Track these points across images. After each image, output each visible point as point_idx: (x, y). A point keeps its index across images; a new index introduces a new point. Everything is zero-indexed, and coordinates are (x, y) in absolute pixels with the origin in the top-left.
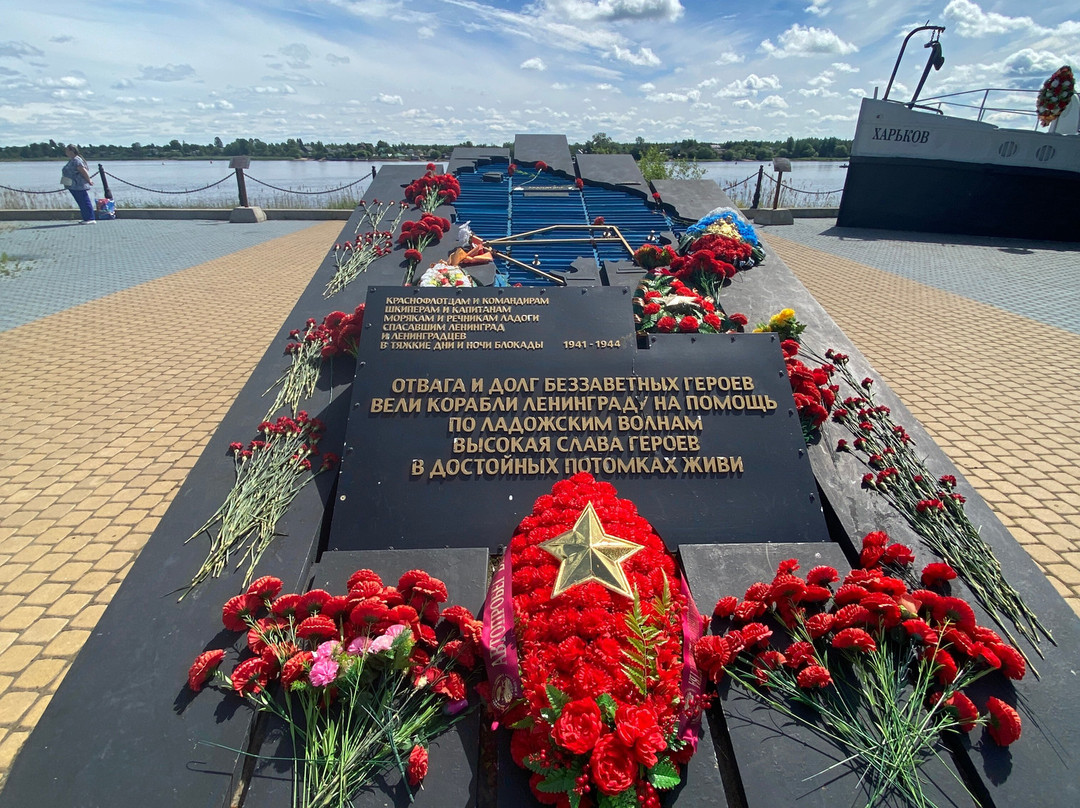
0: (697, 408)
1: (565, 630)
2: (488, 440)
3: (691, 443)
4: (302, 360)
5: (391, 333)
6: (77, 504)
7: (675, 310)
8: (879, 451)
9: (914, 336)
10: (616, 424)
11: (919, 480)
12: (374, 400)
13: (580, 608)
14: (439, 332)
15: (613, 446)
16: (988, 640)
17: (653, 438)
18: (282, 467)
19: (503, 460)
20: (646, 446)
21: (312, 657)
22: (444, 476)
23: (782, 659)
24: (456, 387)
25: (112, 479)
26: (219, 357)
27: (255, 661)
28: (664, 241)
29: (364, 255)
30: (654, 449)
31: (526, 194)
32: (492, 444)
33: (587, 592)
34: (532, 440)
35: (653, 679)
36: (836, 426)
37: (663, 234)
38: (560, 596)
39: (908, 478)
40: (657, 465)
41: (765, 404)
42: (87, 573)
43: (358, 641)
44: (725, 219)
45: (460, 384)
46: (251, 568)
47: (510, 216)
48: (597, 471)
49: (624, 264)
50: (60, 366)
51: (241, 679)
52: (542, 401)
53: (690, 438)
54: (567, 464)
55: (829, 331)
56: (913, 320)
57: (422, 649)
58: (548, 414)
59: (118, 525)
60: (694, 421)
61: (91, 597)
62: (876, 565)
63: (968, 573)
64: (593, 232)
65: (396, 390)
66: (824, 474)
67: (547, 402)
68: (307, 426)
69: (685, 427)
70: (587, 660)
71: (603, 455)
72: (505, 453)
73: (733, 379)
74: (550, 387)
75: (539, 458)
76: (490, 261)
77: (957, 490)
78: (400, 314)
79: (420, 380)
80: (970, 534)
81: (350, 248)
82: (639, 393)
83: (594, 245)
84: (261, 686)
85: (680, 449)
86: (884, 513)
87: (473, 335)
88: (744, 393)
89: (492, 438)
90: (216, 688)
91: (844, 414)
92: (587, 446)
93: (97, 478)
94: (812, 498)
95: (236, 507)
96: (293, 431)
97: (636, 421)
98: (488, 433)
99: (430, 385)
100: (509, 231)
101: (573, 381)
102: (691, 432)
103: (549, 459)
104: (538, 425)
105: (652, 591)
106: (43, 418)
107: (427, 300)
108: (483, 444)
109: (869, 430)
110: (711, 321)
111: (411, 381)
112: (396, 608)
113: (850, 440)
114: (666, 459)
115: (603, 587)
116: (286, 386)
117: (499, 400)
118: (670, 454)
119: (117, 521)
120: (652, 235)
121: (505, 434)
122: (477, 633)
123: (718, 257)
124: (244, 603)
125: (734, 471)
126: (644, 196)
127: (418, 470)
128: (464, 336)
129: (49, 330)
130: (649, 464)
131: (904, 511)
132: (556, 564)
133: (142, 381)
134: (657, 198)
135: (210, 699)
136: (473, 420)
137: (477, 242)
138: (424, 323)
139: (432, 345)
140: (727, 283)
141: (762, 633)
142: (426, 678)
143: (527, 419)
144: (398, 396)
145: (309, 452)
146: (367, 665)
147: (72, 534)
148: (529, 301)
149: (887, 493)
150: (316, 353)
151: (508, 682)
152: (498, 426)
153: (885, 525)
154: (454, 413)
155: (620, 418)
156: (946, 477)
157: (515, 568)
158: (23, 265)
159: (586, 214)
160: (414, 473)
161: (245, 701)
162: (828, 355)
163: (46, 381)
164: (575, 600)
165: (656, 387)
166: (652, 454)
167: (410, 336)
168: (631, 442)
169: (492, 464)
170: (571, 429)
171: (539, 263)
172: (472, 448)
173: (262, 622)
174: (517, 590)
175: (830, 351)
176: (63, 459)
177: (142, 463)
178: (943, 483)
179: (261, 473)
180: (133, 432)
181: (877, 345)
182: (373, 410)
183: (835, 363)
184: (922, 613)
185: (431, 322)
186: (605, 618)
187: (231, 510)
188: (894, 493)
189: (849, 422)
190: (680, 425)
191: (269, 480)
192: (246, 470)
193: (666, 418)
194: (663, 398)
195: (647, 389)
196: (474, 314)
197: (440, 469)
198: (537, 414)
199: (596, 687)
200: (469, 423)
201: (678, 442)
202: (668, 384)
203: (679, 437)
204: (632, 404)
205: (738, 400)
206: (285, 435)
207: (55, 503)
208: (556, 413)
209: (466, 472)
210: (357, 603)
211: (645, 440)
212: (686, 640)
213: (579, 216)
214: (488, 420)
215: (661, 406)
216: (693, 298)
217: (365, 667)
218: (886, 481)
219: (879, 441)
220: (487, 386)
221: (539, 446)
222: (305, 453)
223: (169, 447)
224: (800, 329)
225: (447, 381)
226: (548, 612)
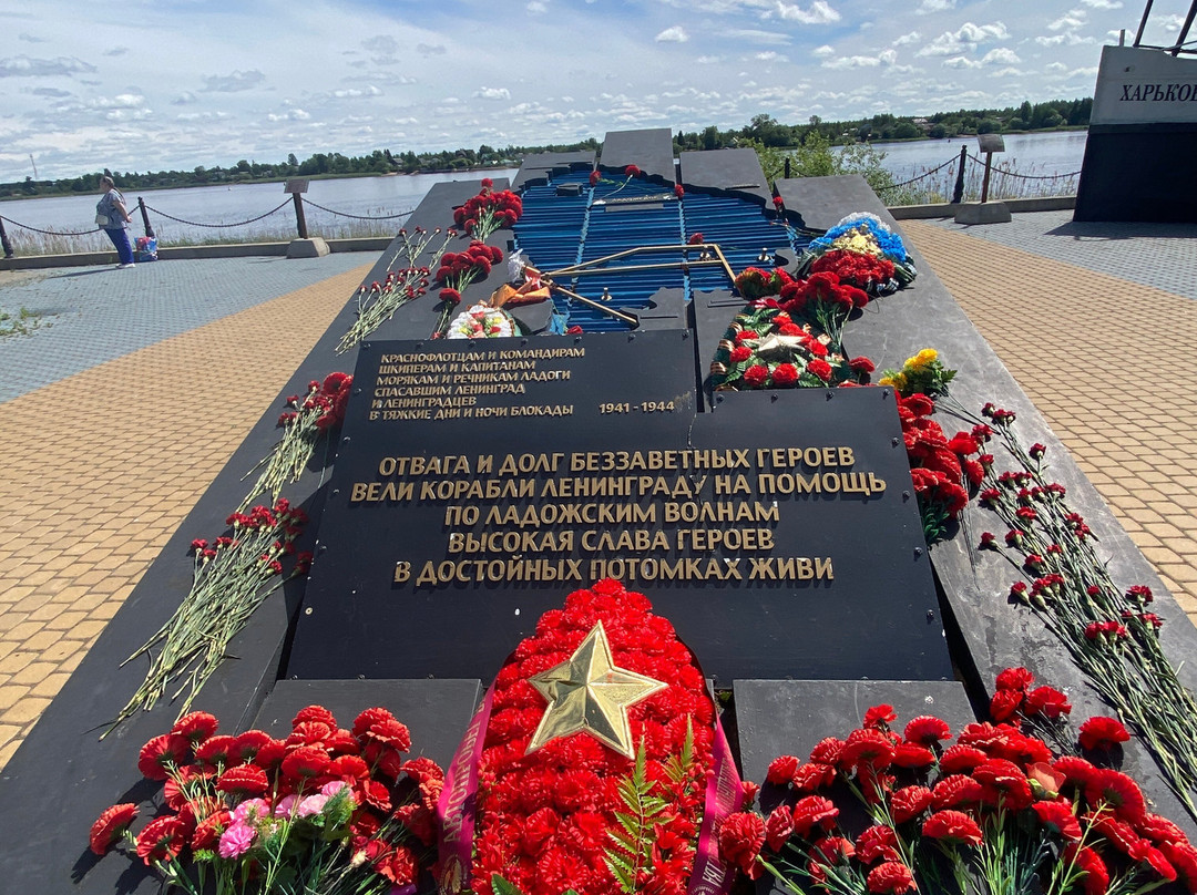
0: (772, 491)
1: (538, 798)
2: (493, 536)
3: (761, 539)
4: (295, 434)
5: (384, 399)
6: (31, 613)
7: (768, 356)
8: (1040, 549)
9: (1157, 375)
10: (661, 513)
11: (1094, 592)
12: (356, 486)
13: (561, 769)
14: (444, 397)
15: (656, 543)
16: (1160, 839)
17: (710, 533)
18: (247, 569)
19: (511, 562)
20: (700, 543)
21: (229, 819)
22: (435, 582)
23: (849, 848)
24: (458, 467)
25: (76, 582)
26: (234, 427)
27: (167, 820)
28: (781, 261)
29: (392, 299)
30: (711, 547)
31: (608, 209)
32: (498, 540)
33: (573, 747)
34: (550, 535)
35: (647, 872)
36: (984, 513)
37: (780, 252)
38: (537, 752)
39: (1078, 588)
40: (713, 569)
41: (868, 485)
42: (21, 699)
43: (288, 800)
44: (858, 229)
45: (464, 463)
46: (190, 699)
47: (584, 238)
48: (632, 577)
49: (721, 294)
50: (54, 443)
51: (148, 843)
52: (567, 483)
53: (761, 531)
54: (593, 567)
55: (994, 378)
56: (1161, 351)
57: (367, 814)
58: (573, 500)
59: (70, 640)
60: (767, 509)
61: (19, 729)
62: (1010, 719)
63: (1150, 732)
64: (687, 253)
65: (383, 472)
66: (955, 581)
67: (572, 484)
68: (285, 518)
69: (754, 516)
70: (559, 842)
71: (643, 554)
72: (513, 553)
73: (825, 450)
74: (578, 465)
75: (558, 559)
76: (545, 299)
77: (1154, 608)
78: (396, 375)
79: (415, 459)
80: (1164, 676)
81: (377, 290)
82: (695, 471)
83: (686, 271)
84: (172, 853)
85: (746, 546)
86: (1036, 640)
87: (485, 400)
88: (840, 469)
89: (498, 533)
90: (122, 852)
91: (995, 496)
92: (621, 543)
93: (61, 581)
94: (930, 618)
95: (185, 622)
96: (268, 524)
97: (689, 508)
98: (494, 527)
99: (425, 465)
100: (579, 258)
101: (608, 457)
102: (763, 523)
103: (570, 561)
104: (558, 516)
105: (670, 747)
106: (21, 507)
107: (431, 357)
108: (487, 542)
109: (1031, 518)
110: (818, 370)
111: (403, 461)
112: (340, 758)
113: (1000, 536)
114: (727, 560)
115: (596, 739)
116: (270, 467)
117: (511, 483)
118: (732, 554)
119: (69, 635)
120: (764, 253)
121: (516, 528)
122: (432, 797)
123: (844, 281)
124: (166, 745)
125: (819, 577)
126: (762, 202)
127: (402, 575)
128: (473, 401)
129: (53, 399)
130: (702, 567)
131: (1067, 637)
132: (544, 705)
133: (140, 459)
134: (779, 203)
135: (115, 865)
136: (476, 510)
137: (531, 274)
138: (426, 385)
139: (433, 414)
140: (857, 314)
141: (820, 811)
142: (364, 853)
143: (545, 507)
144: (386, 480)
145: (282, 551)
146: (293, 832)
147: (17, 650)
148: (559, 353)
149: (1046, 611)
150: (313, 424)
151: (458, 865)
152: (507, 517)
153: (1036, 659)
154: (453, 501)
155: (668, 505)
156: (1137, 588)
157: (496, 710)
158: (42, 322)
159: (683, 230)
160: (398, 579)
161: (153, 870)
162: (986, 412)
163: (34, 461)
164: (557, 757)
165: (719, 462)
166: (708, 554)
167: (408, 402)
168: (680, 537)
169: (497, 566)
170: (601, 520)
171: (609, 298)
172: (473, 546)
173: (185, 769)
174: (492, 740)
175: (988, 405)
176: (29, 558)
177: (114, 562)
178: (1132, 597)
179: (222, 577)
180: (114, 524)
181: (1099, 390)
182: (354, 499)
183: (994, 422)
184: (1066, 790)
185: (434, 385)
186: (591, 784)
187: (178, 624)
188: (1057, 613)
189: (1003, 507)
190: (748, 514)
191: (228, 588)
192: (205, 574)
193: (730, 505)
194: (727, 478)
195: (707, 466)
196: (489, 372)
197: (431, 573)
198: (558, 501)
199: (562, 881)
200: (471, 514)
201: (744, 537)
202: (735, 458)
203: (745, 531)
204: (685, 486)
205: (831, 480)
206: (257, 530)
207: (8, 612)
208: (583, 500)
209: (462, 577)
210: (294, 749)
211: (699, 535)
212: (708, 817)
213: (674, 234)
214: (495, 510)
215: (723, 488)
216: (799, 339)
217: (290, 835)
218: (1044, 593)
219: (1043, 535)
220: (497, 464)
221: (559, 544)
222: (277, 552)
223: (149, 541)
224: (947, 377)
225: (447, 458)
226: (521, 771)
